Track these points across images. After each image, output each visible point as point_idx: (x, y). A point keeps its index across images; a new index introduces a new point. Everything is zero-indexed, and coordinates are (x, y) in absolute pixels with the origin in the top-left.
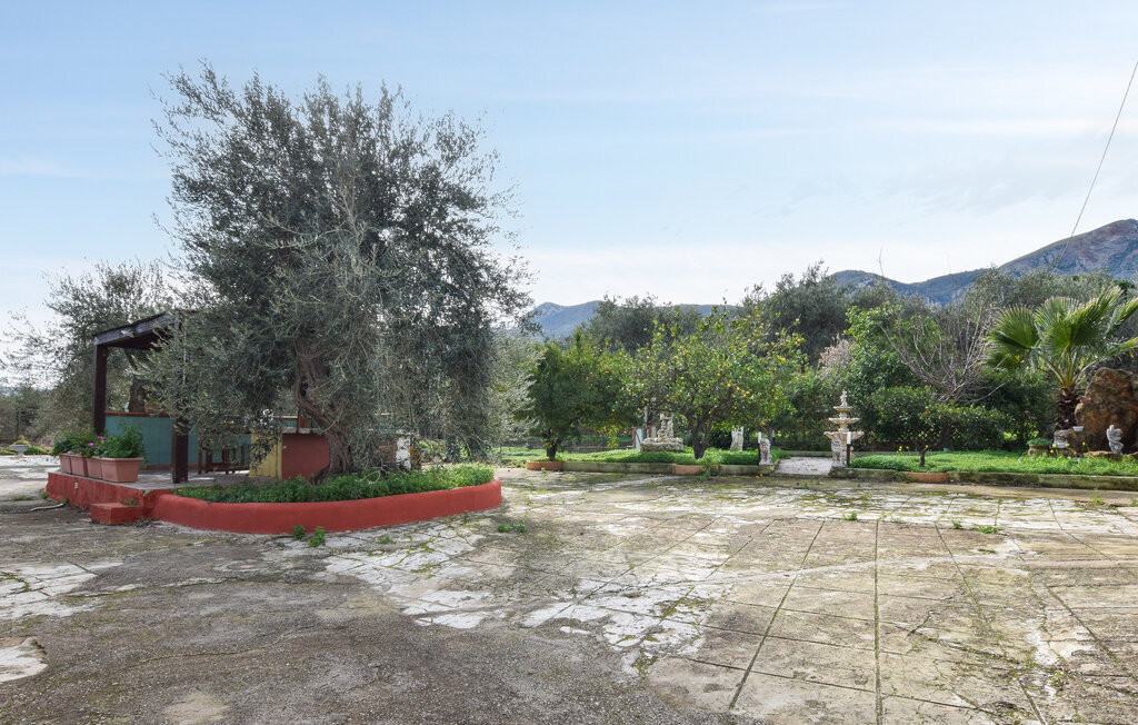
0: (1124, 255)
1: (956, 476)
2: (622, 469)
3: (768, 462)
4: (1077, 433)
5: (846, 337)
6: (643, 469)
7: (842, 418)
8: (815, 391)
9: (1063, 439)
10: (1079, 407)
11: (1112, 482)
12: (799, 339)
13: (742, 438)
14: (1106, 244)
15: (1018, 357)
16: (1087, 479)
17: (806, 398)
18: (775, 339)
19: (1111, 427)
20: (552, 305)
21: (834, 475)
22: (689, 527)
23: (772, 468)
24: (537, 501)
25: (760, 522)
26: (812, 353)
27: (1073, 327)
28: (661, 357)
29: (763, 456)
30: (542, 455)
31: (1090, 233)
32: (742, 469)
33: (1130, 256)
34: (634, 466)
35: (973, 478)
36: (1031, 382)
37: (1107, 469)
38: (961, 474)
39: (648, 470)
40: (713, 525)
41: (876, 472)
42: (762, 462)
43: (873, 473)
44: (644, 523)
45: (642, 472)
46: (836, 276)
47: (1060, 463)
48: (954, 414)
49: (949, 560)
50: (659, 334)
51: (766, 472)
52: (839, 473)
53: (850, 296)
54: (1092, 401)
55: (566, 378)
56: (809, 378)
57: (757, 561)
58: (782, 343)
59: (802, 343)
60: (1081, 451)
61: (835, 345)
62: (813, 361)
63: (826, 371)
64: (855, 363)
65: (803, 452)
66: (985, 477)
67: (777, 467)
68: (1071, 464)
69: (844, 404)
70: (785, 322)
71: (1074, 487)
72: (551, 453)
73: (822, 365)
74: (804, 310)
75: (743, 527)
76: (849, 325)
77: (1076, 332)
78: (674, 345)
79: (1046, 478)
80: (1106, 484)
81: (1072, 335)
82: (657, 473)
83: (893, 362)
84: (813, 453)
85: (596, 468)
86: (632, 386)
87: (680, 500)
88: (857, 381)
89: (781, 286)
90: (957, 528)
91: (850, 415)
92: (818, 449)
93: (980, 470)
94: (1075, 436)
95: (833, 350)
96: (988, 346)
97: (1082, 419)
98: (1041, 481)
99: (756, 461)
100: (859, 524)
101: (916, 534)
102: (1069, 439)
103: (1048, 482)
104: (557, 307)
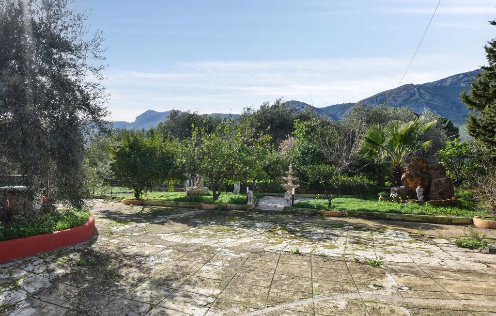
0: (408, 99)
1: (346, 213)
2: (175, 205)
3: (251, 203)
4: (402, 189)
5: (293, 135)
6: (186, 205)
7: (290, 177)
8: (277, 162)
9: (395, 192)
10: (403, 176)
11: (422, 218)
12: (270, 138)
13: (239, 187)
14: (401, 94)
15: (375, 150)
16: (410, 216)
17: (272, 166)
18: (257, 137)
19: (418, 187)
20: (153, 111)
21: (285, 211)
22: (200, 259)
23: (254, 207)
24: (117, 233)
25: (243, 255)
26: (275, 143)
27: (402, 136)
28: (196, 145)
29: (249, 200)
30: (132, 196)
31: (395, 89)
32: (238, 207)
33: (410, 100)
34: (181, 204)
35: (354, 214)
36: (379, 162)
37: (419, 211)
38: (349, 212)
39: (189, 206)
40: (214, 258)
41: (307, 210)
42: (249, 203)
43: (305, 210)
44: (173, 255)
45: (185, 207)
46: (288, 103)
47: (396, 206)
48: (347, 182)
49: (359, 297)
50: (194, 132)
51: (251, 209)
52: (288, 210)
53: (294, 115)
54: (409, 173)
55: (144, 155)
56: (274, 156)
57: (237, 298)
58: (260, 139)
59: (271, 140)
60: (404, 200)
61: (287, 139)
62: (276, 148)
63: (283, 153)
64: (296, 149)
65: (270, 194)
66: (360, 214)
67: (256, 205)
68: (402, 207)
69: (291, 170)
70: (262, 127)
71: (404, 220)
72: (137, 195)
73: (281, 149)
74: (271, 121)
75: (233, 260)
76: (295, 129)
77: (403, 139)
78: (202, 139)
79: (390, 216)
80: (419, 219)
81: (401, 141)
82: (193, 208)
83: (315, 149)
84: (275, 194)
85: (161, 204)
86: (180, 160)
87: (201, 231)
88: (298, 158)
89: (262, 107)
90: (357, 262)
91: (293, 175)
92: (278, 192)
93: (358, 210)
94: (401, 191)
95: (286, 141)
96: (361, 143)
97: (405, 182)
98: (388, 217)
99: (246, 201)
100: (300, 257)
101: (334, 267)
102: (398, 192)
103: (391, 217)
104: (155, 112)
